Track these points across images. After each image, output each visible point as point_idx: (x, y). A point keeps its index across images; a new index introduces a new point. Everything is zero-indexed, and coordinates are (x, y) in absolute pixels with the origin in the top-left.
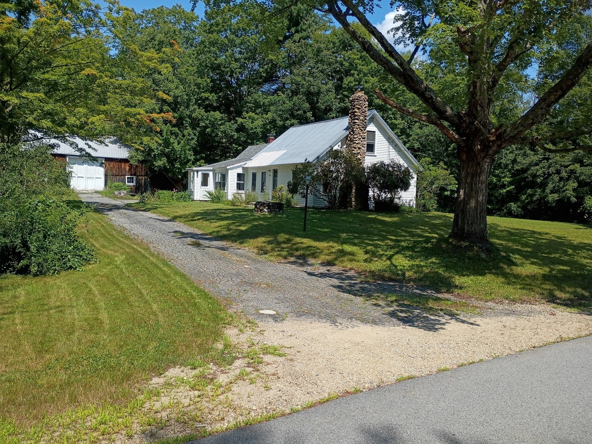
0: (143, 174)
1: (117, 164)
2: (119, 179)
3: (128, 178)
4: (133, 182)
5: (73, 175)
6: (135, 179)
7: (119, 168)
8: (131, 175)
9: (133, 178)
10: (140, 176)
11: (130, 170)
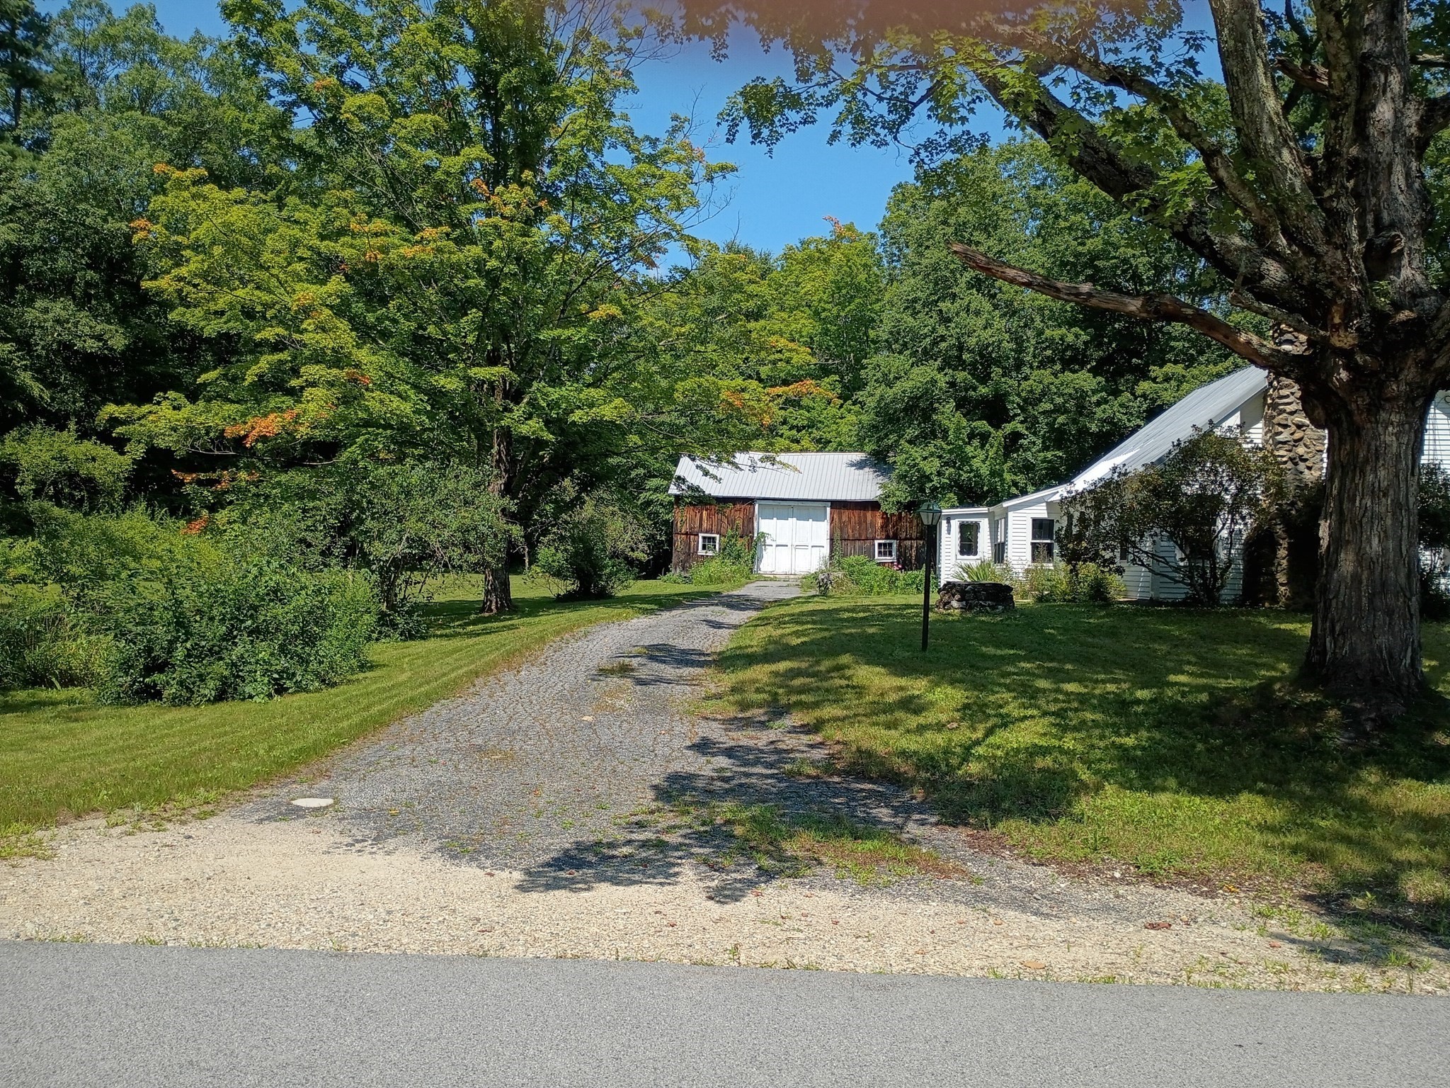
0: (914, 536)
1: (856, 513)
2: (861, 548)
3: (880, 545)
4: (890, 555)
5: (768, 542)
6: (895, 546)
7: (860, 524)
8: (887, 537)
9: (891, 545)
10: (906, 539)
11: (885, 526)
